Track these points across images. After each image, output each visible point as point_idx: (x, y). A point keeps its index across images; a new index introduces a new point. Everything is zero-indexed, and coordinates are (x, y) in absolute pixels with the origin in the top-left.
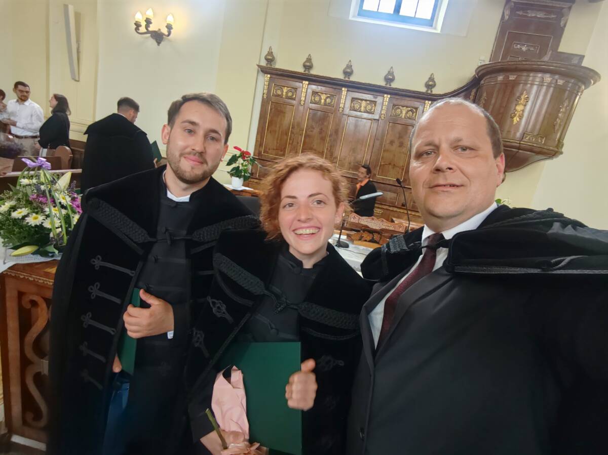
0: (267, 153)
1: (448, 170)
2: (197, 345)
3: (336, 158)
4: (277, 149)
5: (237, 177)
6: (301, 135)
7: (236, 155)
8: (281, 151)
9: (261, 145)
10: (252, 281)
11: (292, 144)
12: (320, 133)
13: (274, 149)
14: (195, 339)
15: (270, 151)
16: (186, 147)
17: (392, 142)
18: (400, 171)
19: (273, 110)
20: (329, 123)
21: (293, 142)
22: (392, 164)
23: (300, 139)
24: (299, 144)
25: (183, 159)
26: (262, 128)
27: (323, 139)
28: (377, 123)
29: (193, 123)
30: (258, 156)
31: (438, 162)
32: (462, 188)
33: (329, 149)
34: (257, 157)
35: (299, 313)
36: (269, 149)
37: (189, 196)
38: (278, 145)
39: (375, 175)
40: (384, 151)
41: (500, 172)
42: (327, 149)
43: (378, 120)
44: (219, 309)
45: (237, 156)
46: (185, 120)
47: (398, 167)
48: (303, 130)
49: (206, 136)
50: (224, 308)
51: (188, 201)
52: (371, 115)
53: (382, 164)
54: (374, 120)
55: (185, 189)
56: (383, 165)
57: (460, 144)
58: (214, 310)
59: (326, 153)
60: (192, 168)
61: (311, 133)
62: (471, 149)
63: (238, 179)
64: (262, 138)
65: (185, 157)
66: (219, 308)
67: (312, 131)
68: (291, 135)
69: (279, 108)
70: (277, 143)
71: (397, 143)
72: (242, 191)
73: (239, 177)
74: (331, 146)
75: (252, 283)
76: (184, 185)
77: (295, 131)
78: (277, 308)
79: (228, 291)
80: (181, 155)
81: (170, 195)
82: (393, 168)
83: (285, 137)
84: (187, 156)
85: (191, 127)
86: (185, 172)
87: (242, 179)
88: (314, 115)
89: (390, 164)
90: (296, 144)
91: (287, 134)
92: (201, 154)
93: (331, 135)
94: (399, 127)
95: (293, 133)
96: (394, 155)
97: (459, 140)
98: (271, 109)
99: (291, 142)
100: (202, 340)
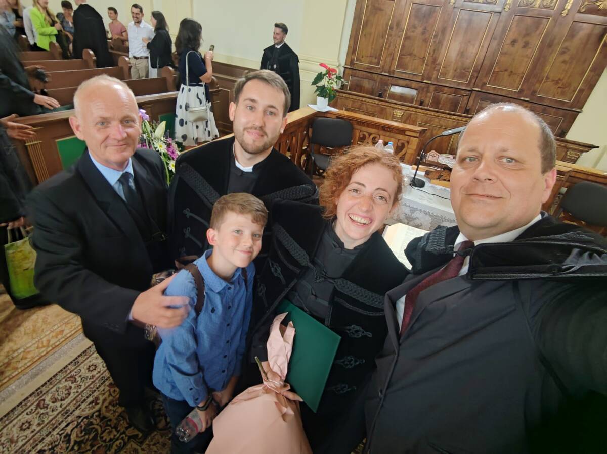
0: (360, 61)
1: (487, 181)
2: (260, 294)
3: (439, 64)
4: (371, 56)
5: (322, 97)
6: (400, 37)
7: (321, 73)
8: (376, 58)
9: (354, 52)
10: (300, 252)
11: (388, 49)
12: (423, 33)
13: (368, 57)
14: (259, 290)
15: (363, 59)
16: (248, 123)
17: (514, 42)
18: (519, 79)
19: (370, 7)
20: (435, 21)
21: (389, 47)
22: (509, 70)
23: (398, 43)
24: (397, 49)
25: (246, 133)
26: (356, 32)
27: (426, 41)
28: (498, 17)
29: (253, 101)
30: (350, 65)
31: (477, 172)
32: (501, 199)
33: (432, 53)
34: (349, 67)
35: (335, 287)
36: (362, 57)
37: (252, 167)
38: (373, 51)
39: (485, 84)
40: (502, 54)
41: (548, 187)
42: (429, 54)
43: (500, 13)
44: (277, 271)
45: (323, 73)
46: (246, 98)
47: (516, 74)
48: (403, 31)
49: (265, 112)
50: (279, 270)
51: (251, 170)
52: (491, 6)
53: (496, 70)
54: (495, 12)
55: (250, 159)
56: (498, 72)
57: (506, 154)
58: (273, 270)
59: (428, 58)
60: (254, 141)
61: (412, 34)
62: (516, 161)
63: (323, 99)
64: (355, 43)
65: (248, 132)
66: (276, 269)
67: (413, 32)
68: (388, 39)
69: (377, 5)
70: (372, 48)
71: (520, 44)
72: (327, 112)
73: (324, 97)
74: (434, 50)
75: (299, 254)
76: (248, 155)
77: (393, 33)
78: (317, 279)
79: (282, 257)
80: (245, 129)
81: (237, 164)
82: (510, 75)
83: (381, 41)
84: (249, 130)
85: (251, 104)
86: (248, 144)
87: (327, 99)
88: (418, 10)
89: (506, 70)
90: (393, 49)
91: (383, 37)
92: (261, 128)
93: (436, 36)
94: (529, 20)
95: (391, 35)
96: (514, 59)
97: (505, 151)
98: (367, 7)
99: (387, 47)
100: (263, 291)
